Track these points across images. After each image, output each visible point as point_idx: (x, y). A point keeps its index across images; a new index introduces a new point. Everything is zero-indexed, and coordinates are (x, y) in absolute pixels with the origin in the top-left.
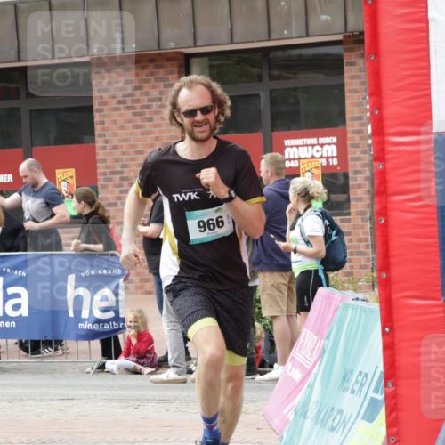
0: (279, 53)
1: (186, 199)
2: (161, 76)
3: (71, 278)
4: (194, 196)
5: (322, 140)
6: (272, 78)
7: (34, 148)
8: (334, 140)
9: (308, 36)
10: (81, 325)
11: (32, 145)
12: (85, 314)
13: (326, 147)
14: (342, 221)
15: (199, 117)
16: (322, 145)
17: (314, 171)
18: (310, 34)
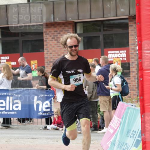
0: (107, 22)
1: (71, 72)
2: (67, 29)
3: (36, 97)
4: (73, 72)
5: (121, 52)
6: (104, 30)
7: (23, 53)
8: (125, 51)
9: (116, 16)
10: (39, 113)
11: (23, 52)
12: (40, 110)
13: (122, 54)
14: (128, 79)
15: (74, 48)
16: (121, 53)
17: (118, 62)
18: (117, 15)
